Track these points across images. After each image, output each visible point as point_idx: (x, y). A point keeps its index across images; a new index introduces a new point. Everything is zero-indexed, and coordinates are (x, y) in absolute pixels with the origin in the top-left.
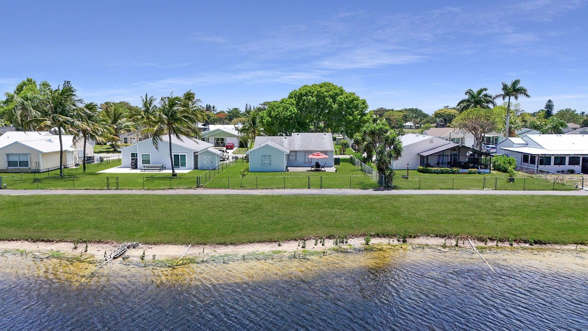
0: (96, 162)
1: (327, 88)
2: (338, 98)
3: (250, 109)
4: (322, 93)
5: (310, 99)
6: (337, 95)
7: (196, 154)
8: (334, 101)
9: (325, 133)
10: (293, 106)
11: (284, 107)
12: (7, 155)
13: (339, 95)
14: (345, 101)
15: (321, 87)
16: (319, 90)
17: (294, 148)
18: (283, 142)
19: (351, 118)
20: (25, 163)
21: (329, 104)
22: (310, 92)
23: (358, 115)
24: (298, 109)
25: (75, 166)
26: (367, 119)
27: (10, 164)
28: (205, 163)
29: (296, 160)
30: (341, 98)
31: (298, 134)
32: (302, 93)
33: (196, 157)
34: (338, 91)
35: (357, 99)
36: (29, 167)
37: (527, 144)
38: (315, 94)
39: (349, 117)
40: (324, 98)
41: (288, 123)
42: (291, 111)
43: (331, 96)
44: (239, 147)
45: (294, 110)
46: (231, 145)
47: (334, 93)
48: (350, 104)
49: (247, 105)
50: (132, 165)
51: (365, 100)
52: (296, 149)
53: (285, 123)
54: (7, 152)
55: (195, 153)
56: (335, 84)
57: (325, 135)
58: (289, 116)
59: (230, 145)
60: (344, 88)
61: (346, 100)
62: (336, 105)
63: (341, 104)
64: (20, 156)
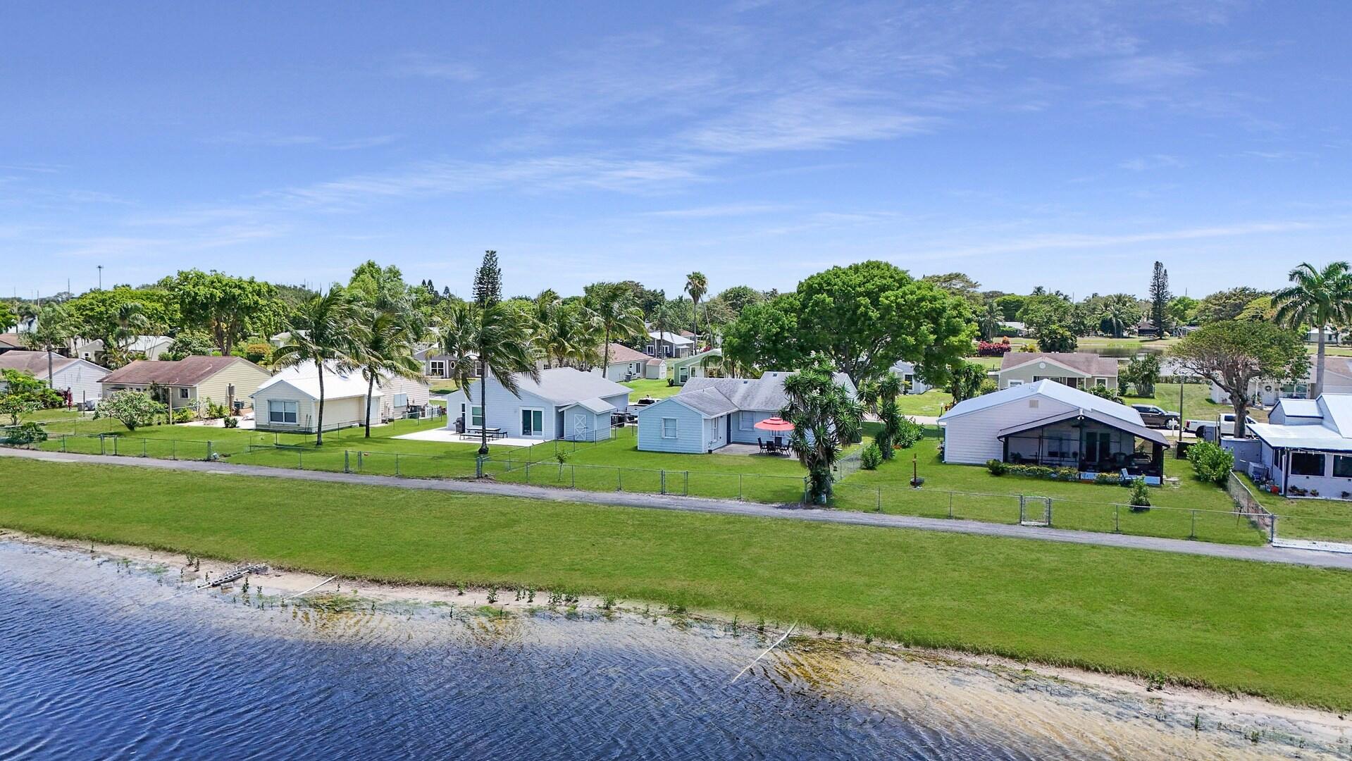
0: (427, 417)
1: (866, 274)
2: (882, 298)
4: (851, 286)
6: (881, 289)
7: (560, 411)
8: (874, 305)
12: (270, 402)
17: (750, 405)
18: (736, 390)
20: (291, 417)
21: (863, 311)
22: (829, 284)
25: (383, 421)
27: (274, 416)
28: (575, 427)
29: (752, 429)
31: (775, 375)
32: (811, 286)
36: (297, 423)
37: (1322, 418)
39: (905, 339)
40: (854, 297)
42: (782, 324)
43: (868, 294)
45: (789, 323)
47: (877, 286)
48: (909, 310)
50: (457, 426)
54: (271, 398)
55: (558, 408)
61: (900, 300)
62: (877, 312)
64: (287, 405)
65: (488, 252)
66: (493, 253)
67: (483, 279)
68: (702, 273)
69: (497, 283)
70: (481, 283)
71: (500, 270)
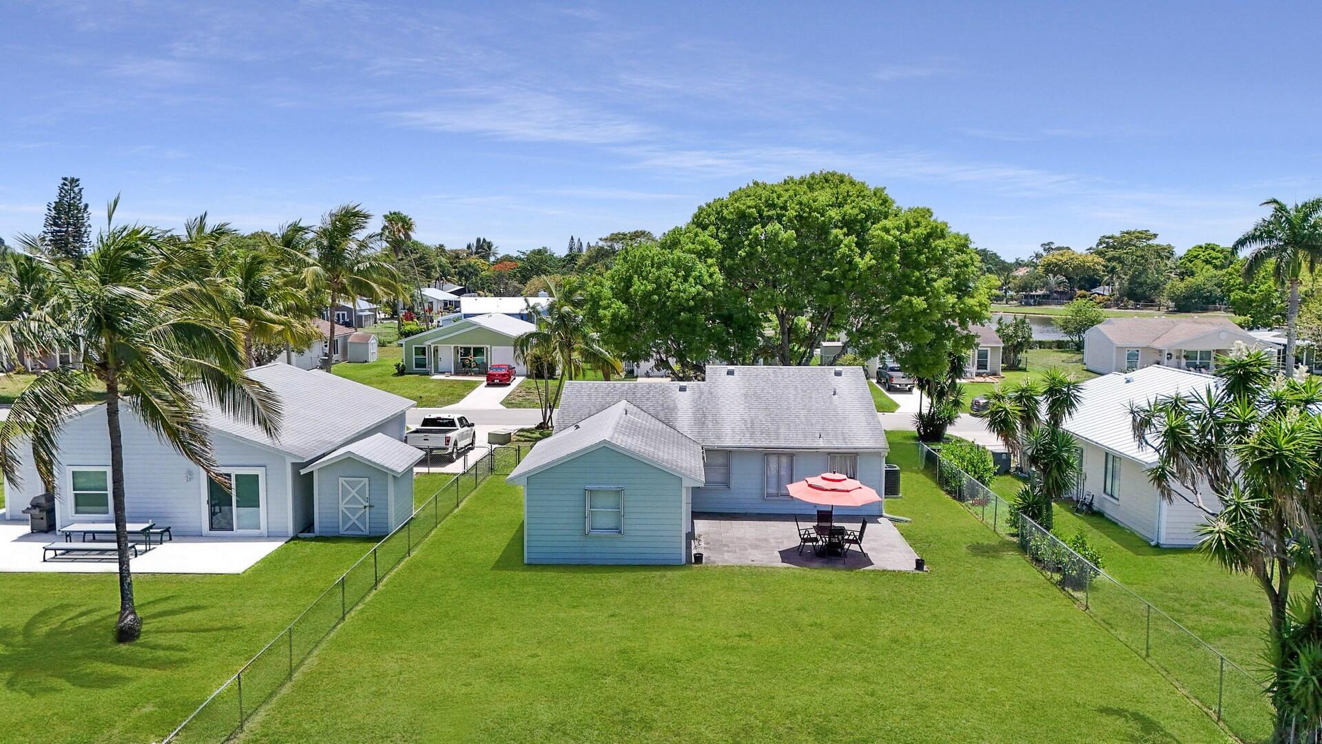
1: (833, 191)
2: (875, 231)
3: (580, 250)
4: (816, 210)
5: (776, 234)
6: (872, 217)
7: (303, 472)
8: (862, 245)
9: (838, 368)
10: (710, 261)
11: (678, 265)
13: (879, 220)
14: (900, 241)
15: (811, 188)
16: (804, 199)
17: (718, 438)
18: (675, 408)
19: (919, 303)
21: (844, 255)
23: (948, 291)
24: (729, 273)
26: (978, 309)
28: (342, 506)
29: (727, 484)
30: (887, 231)
31: (730, 373)
33: (304, 485)
34: (874, 204)
35: (942, 231)
38: (792, 213)
40: (823, 230)
41: (688, 325)
42: (699, 280)
43: (849, 224)
44: (528, 376)
45: (711, 276)
46: (504, 372)
47: (863, 211)
48: (920, 252)
49: (572, 238)
51: (967, 238)
52: (728, 442)
53: (679, 323)
55: (297, 467)
56: (857, 178)
57: (838, 374)
58: (693, 298)
59: (499, 372)
60: (890, 193)
61: (905, 236)
62: (868, 255)
63: (885, 252)
65: (65, 179)
66: (74, 181)
67: (60, 218)
68: (404, 213)
69: (83, 225)
70: (56, 224)
71: (86, 206)
